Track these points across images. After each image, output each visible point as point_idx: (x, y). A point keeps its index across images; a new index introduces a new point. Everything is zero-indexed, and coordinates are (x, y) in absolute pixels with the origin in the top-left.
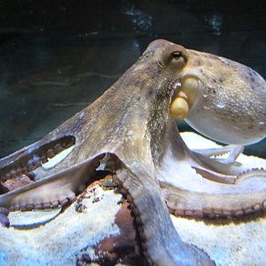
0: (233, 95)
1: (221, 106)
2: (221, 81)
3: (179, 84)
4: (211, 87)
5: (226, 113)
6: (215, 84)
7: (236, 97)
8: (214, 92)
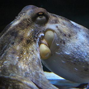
0: (76, 47)
1: (67, 53)
2: (70, 36)
3: (43, 34)
4: (62, 39)
5: (70, 58)
6: (65, 37)
7: (78, 48)
8: (64, 43)
